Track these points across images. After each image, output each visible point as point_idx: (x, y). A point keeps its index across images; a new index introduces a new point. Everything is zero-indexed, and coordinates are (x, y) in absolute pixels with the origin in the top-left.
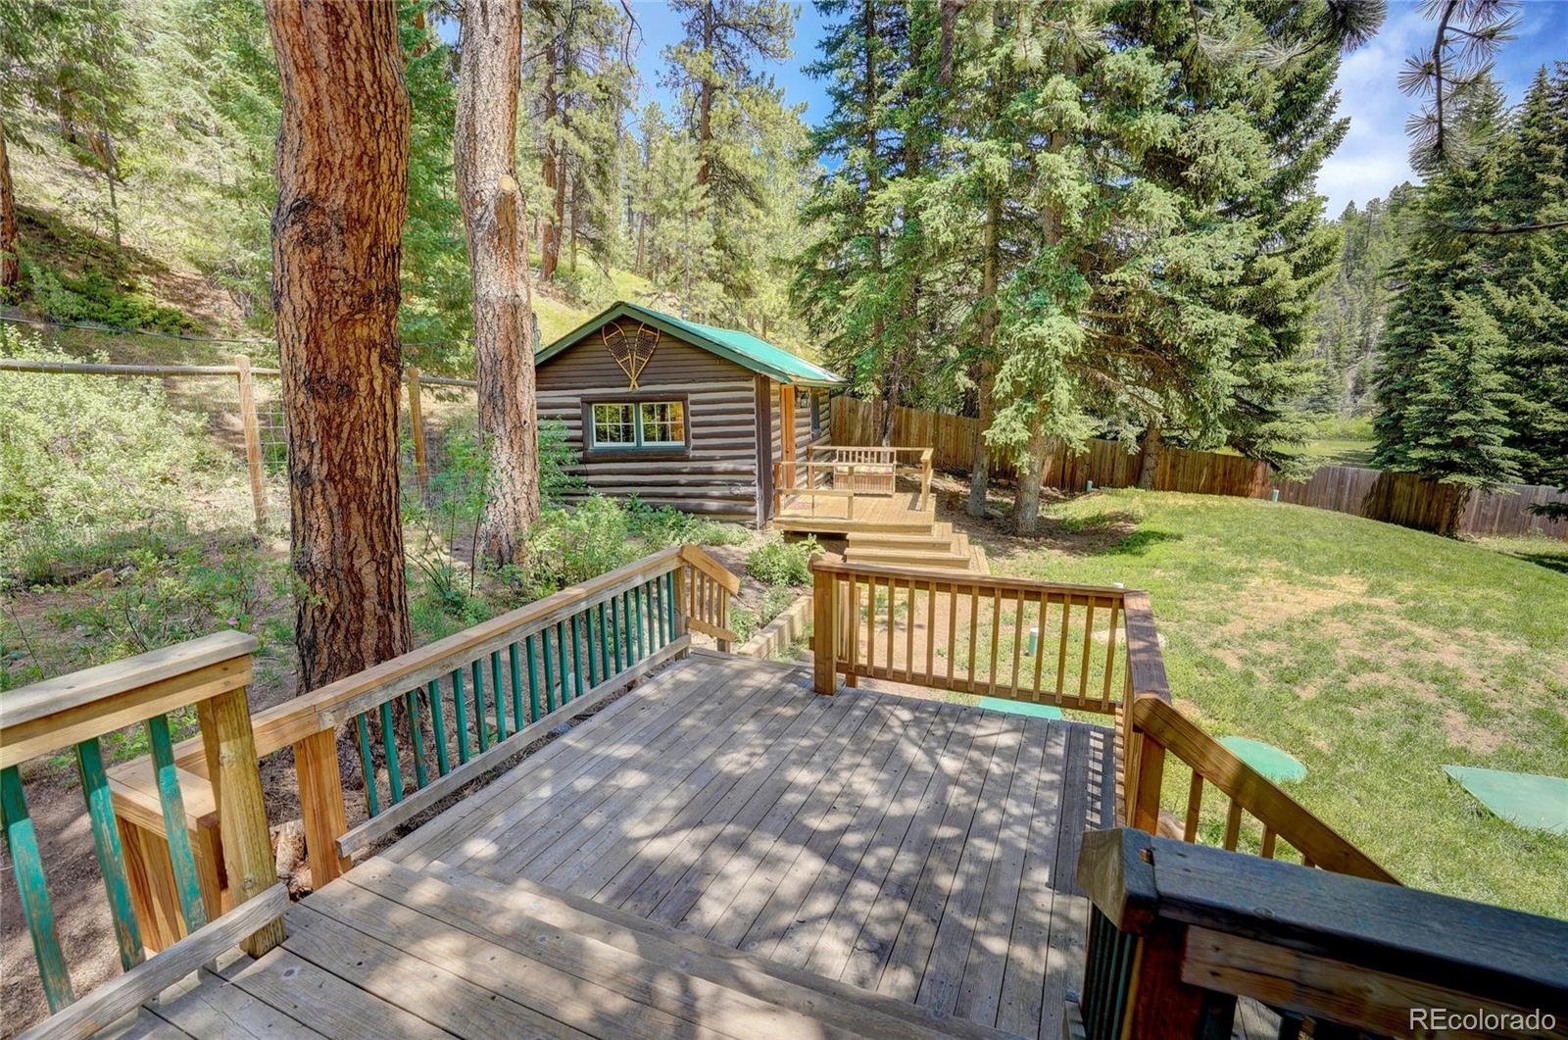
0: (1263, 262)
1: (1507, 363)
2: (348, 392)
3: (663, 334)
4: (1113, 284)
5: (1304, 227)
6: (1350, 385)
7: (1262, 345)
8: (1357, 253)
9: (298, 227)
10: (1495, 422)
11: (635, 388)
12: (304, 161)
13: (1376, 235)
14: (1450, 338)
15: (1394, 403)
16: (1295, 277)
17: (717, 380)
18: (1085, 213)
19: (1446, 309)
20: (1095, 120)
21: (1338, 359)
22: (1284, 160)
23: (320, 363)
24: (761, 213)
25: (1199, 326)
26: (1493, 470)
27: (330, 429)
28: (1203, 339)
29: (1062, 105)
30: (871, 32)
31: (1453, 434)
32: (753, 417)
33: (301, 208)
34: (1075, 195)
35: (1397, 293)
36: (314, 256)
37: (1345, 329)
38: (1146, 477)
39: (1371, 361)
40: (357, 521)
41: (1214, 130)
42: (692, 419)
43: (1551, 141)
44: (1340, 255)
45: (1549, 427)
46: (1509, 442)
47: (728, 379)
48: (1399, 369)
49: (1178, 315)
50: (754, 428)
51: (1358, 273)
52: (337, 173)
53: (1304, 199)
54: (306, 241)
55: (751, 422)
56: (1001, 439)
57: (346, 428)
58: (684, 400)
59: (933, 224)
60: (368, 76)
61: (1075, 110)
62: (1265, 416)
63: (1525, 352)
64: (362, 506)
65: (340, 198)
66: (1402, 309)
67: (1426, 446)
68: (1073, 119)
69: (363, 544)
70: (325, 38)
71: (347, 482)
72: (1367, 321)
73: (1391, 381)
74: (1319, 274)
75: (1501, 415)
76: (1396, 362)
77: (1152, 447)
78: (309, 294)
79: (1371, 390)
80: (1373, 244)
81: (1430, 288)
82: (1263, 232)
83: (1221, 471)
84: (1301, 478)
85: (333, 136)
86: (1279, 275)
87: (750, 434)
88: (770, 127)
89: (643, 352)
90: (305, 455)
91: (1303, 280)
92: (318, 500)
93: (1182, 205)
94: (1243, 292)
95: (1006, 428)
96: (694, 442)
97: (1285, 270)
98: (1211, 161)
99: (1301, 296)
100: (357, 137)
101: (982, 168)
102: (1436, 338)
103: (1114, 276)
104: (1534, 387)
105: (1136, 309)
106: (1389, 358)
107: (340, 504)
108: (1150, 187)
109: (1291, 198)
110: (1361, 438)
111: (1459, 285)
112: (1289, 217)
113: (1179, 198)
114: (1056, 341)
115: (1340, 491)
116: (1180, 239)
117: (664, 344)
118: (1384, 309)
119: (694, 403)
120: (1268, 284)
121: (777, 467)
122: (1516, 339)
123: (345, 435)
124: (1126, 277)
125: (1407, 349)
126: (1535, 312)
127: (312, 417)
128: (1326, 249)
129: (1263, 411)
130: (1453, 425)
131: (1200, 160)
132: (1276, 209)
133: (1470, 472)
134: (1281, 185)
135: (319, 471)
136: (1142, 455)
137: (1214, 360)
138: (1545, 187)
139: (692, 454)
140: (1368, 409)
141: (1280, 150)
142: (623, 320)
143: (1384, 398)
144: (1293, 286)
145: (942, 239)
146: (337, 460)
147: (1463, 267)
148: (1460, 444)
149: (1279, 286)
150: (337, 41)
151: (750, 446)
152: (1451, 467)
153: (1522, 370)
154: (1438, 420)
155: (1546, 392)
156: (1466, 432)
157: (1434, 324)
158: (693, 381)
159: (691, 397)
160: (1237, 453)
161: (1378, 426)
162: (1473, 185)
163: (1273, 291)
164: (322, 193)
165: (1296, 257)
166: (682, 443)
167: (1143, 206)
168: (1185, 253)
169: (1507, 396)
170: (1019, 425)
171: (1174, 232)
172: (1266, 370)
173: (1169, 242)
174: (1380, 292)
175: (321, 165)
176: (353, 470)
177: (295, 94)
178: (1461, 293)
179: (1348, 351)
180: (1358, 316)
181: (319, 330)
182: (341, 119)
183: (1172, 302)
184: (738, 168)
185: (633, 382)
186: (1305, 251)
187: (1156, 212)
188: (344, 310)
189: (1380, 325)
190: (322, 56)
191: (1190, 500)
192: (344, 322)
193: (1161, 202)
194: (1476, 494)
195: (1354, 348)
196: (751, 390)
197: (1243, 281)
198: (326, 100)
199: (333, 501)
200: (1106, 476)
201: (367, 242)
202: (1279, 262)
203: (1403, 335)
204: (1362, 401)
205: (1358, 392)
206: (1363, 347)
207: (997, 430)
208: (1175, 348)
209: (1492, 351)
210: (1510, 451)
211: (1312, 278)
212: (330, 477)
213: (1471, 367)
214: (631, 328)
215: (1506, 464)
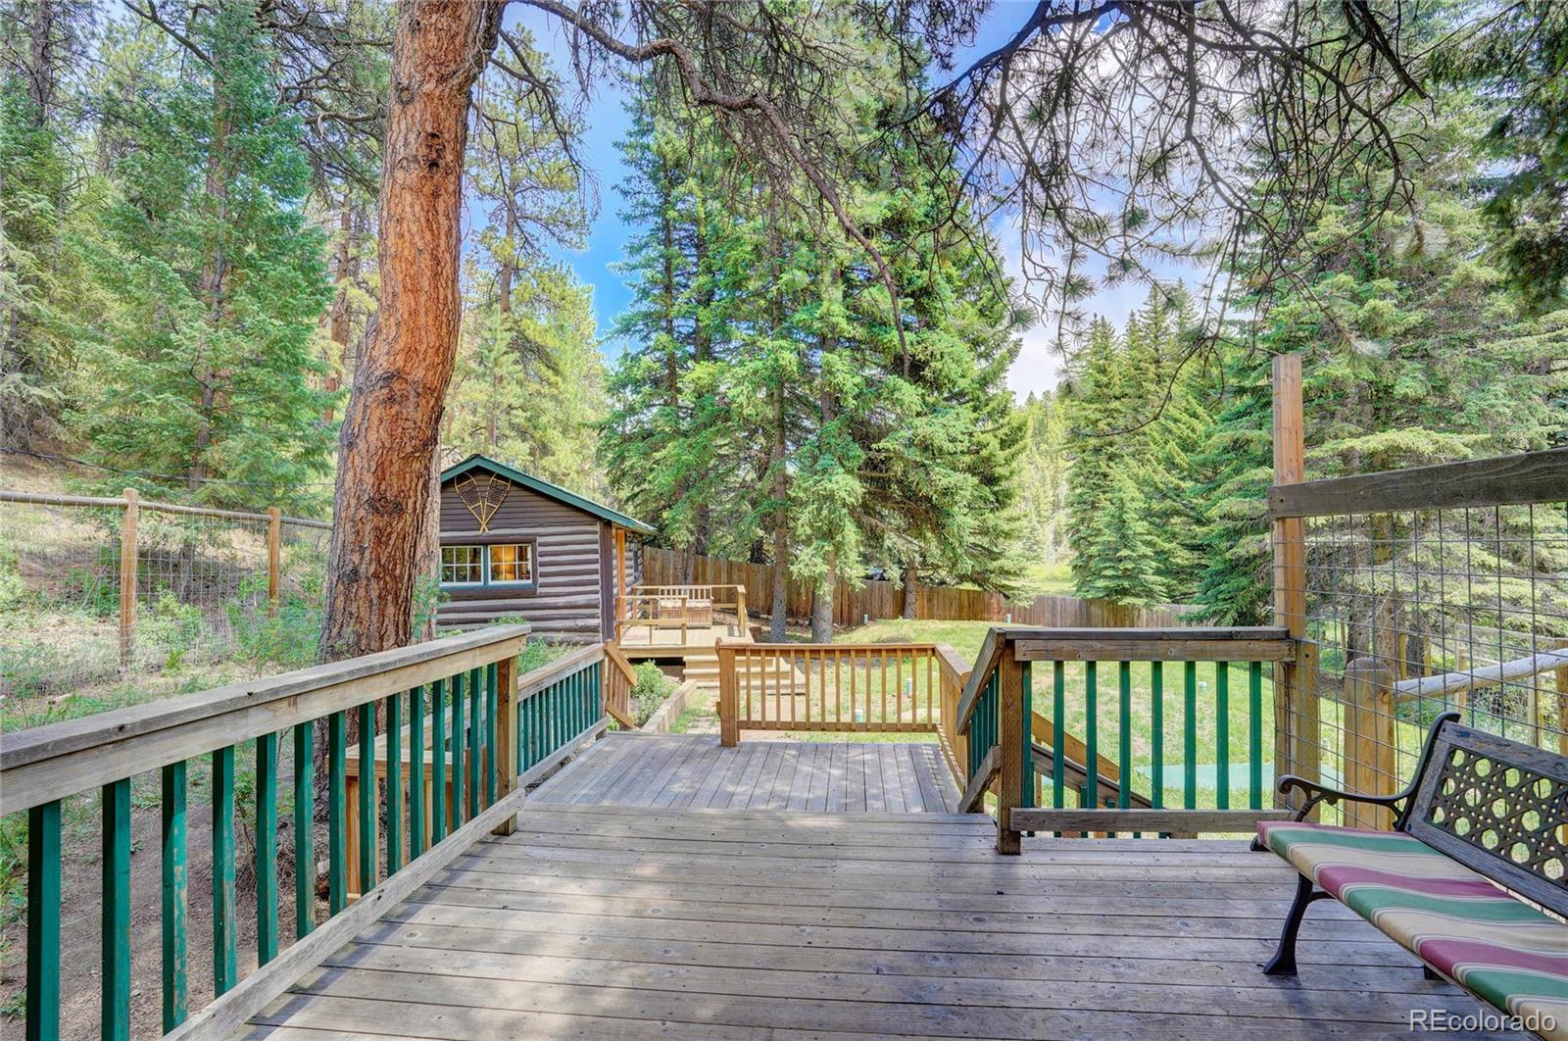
0: (979, 437)
1: (1147, 514)
2: (399, 509)
3: (515, 483)
4: (879, 451)
5: (1003, 412)
6: (1051, 537)
7: (986, 500)
8: (1041, 430)
9: (385, 391)
10: (1145, 556)
11: (484, 531)
12: (398, 347)
13: (1053, 417)
14: (1109, 495)
15: (1082, 548)
16: (1002, 449)
17: (564, 524)
18: (856, 398)
19: (1105, 476)
20: (859, 332)
21: (1039, 516)
22: (983, 363)
23: (383, 487)
24: (559, 379)
25: (944, 482)
26: (1150, 593)
27: (381, 537)
28: (946, 492)
29: (834, 320)
30: (668, 242)
31: (1121, 566)
32: (598, 556)
33: (389, 378)
34: (849, 385)
35: (1071, 463)
36: (393, 411)
37: (1041, 491)
38: (909, 610)
39: (1063, 518)
40: (391, 610)
41: (938, 345)
42: (539, 559)
43: (1145, 361)
44: (1030, 432)
45: (1179, 560)
46: (1158, 572)
47: (572, 524)
48: (1083, 520)
49: (928, 474)
50: (597, 566)
51: (1044, 447)
52: (421, 356)
53: (1000, 392)
54: (391, 400)
55: (595, 562)
56: (806, 573)
57: (394, 536)
58: (532, 542)
59: (738, 400)
60: (450, 297)
61: (843, 324)
62: (993, 556)
63: (1156, 506)
64: (396, 597)
65: (421, 373)
66: (1077, 475)
67: (1105, 577)
68: (842, 331)
69: (392, 629)
70: (429, 273)
71: (388, 578)
72: (1055, 485)
73: (1078, 531)
74: (1017, 447)
75: (1149, 551)
76: (1080, 515)
77: (911, 586)
78: (384, 435)
79: (1066, 541)
80: (1051, 424)
81: (1093, 459)
82: (975, 415)
83: (966, 603)
84: (1025, 604)
85: (423, 333)
86: (990, 447)
87: (595, 572)
88: (569, 306)
89: (494, 499)
90: (356, 558)
91: (1008, 451)
92: (362, 593)
93: (923, 395)
94: (967, 459)
95: (807, 562)
96: (541, 580)
97: (995, 444)
98: (939, 365)
99: (1007, 461)
100: (439, 335)
101: (776, 360)
102: (1101, 496)
103: (881, 445)
104: (1166, 532)
105: (898, 468)
106: (1075, 512)
107: (379, 597)
108: (900, 382)
109: (991, 391)
110: (1065, 580)
111: (1111, 458)
112: (992, 405)
113: (921, 391)
114: (844, 494)
115: (1054, 615)
116: (925, 419)
117: (516, 492)
118: (1066, 475)
119: (541, 545)
120: (984, 453)
121: (618, 600)
122: (1149, 497)
123: (391, 542)
124: (889, 445)
125: (1086, 506)
126: (1157, 478)
127: (368, 528)
128: (1020, 429)
129: (991, 552)
130: (1120, 560)
131: (932, 364)
132: (983, 398)
133: (1137, 595)
134: (984, 382)
135: (367, 569)
136: (904, 592)
137: (956, 509)
138: (1149, 392)
139: (540, 590)
140: (1067, 556)
141: (980, 356)
142: (478, 471)
143: (1075, 544)
144: (1001, 455)
145: (746, 412)
146: (383, 561)
147: (1111, 444)
148: (1126, 574)
149: (992, 455)
150: (436, 275)
151: (595, 583)
152: (1124, 592)
153: (1158, 520)
154: (1111, 556)
155: (1174, 536)
156: (1130, 566)
157: (1099, 485)
158: (542, 525)
159: (539, 540)
160: (977, 588)
161: (1075, 567)
162: (1107, 386)
163: (988, 459)
164: (407, 369)
165: (1001, 433)
166: (530, 582)
167: (897, 395)
168: (929, 429)
169: (1149, 538)
170: (818, 560)
171: (918, 414)
172: (991, 519)
173: (917, 421)
174: (1061, 463)
175: (411, 351)
176: (394, 570)
177: (398, 305)
178: (1112, 464)
179: (1046, 508)
180: (1048, 481)
181: (387, 463)
182: (430, 322)
183: (924, 465)
184: (539, 340)
185: (484, 526)
186: (1006, 430)
187: (907, 400)
188: (409, 449)
189: (1064, 488)
190: (425, 283)
191: (948, 625)
192: (406, 458)
193: (909, 393)
194: (1144, 611)
195: (1049, 507)
196: (595, 533)
197: (969, 452)
198: (423, 310)
199: (374, 594)
200: (876, 611)
201: (432, 403)
202: (989, 437)
203: (1080, 495)
204: (1061, 550)
205: (1057, 542)
206: (1056, 506)
207: (802, 565)
208: (928, 499)
209: (1135, 505)
210: (1158, 579)
211: (1013, 450)
212: (376, 575)
213: (1124, 516)
214: (483, 477)
215: (1157, 588)
